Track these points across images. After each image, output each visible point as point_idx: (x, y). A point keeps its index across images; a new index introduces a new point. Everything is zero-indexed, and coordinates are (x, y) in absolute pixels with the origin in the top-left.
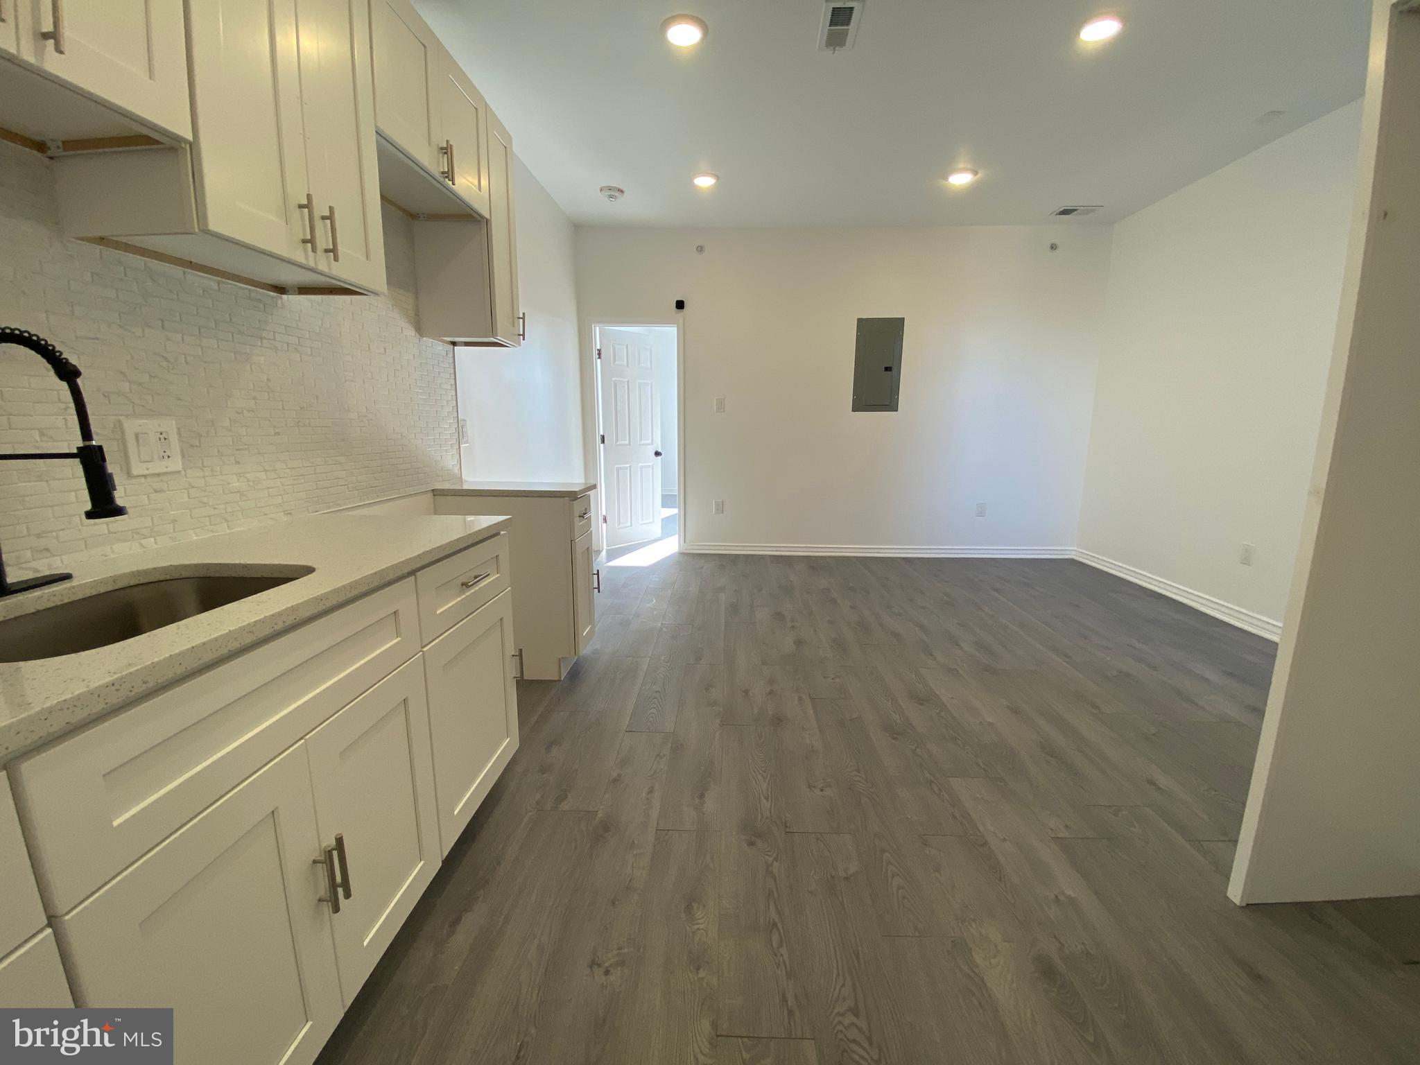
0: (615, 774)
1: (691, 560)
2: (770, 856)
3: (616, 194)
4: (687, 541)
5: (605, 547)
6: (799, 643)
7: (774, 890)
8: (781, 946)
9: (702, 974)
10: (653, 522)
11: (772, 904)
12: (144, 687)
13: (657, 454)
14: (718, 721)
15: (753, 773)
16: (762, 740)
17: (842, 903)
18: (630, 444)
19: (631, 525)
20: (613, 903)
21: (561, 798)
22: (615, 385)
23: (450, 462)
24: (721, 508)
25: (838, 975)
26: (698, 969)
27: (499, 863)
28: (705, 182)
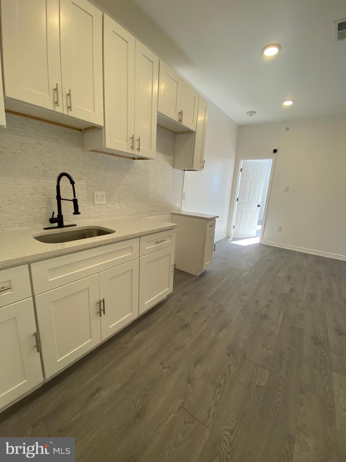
0: (197, 311)
1: (262, 247)
2: (232, 362)
3: (253, 114)
4: (263, 239)
5: (232, 236)
6: (292, 290)
7: (227, 374)
8: (218, 394)
9: (188, 385)
10: (253, 230)
11: (224, 378)
12: (58, 254)
13: (259, 206)
14: (241, 308)
15: (243, 331)
16: (254, 321)
17: (250, 394)
18: (248, 202)
19: (244, 230)
20: (176, 349)
21: (179, 311)
22: (246, 180)
23: (178, 205)
24: (280, 229)
25: (233, 416)
26: (188, 383)
27: (155, 322)
28: (288, 103)
